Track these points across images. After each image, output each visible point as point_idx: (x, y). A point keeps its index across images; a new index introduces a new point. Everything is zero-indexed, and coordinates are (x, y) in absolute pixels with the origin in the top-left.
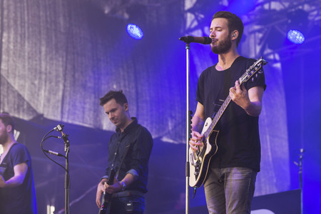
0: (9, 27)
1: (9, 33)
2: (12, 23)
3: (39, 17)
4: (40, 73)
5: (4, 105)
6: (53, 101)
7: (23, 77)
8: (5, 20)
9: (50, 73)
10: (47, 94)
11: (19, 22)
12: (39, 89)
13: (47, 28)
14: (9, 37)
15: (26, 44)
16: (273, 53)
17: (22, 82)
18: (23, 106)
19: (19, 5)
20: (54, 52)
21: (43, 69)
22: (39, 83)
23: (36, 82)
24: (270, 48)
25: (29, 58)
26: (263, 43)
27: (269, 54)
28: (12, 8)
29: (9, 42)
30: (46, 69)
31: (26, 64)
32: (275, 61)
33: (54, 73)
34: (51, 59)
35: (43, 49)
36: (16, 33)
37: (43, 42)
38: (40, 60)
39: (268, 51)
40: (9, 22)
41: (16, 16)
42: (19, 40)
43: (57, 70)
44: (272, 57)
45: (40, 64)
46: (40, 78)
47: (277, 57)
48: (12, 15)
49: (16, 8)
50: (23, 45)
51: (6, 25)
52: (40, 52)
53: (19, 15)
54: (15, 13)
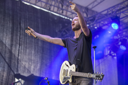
0: (22, 44)
1: (22, 46)
2: (23, 43)
3: (32, 41)
4: (32, 60)
5: (19, 71)
7: (26, 61)
8: (21, 42)
9: (35, 60)
10: (34, 67)
11: (25, 43)
12: (31, 65)
13: (35, 45)
14: (22, 48)
15: (27, 50)
17: (25, 63)
18: (25, 71)
19: (25, 37)
20: (37, 53)
21: (33, 59)
23: (30, 63)
25: (28, 55)
26: (110, 50)
27: (113, 54)
28: (23, 38)
29: (21, 49)
30: (34, 59)
31: (27, 57)
32: (114, 56)
34: (36, 55)
35: (33, 52)
36: (24, 46)
37: (33, 50)
38: (32, 56)
39: (112, 52)
40: (22, 43)
42: (25, 49)
43: (37, 59)
45: (32, 57)
46: (32, 62)
47: (115, 54)
49: (24, 38)
51: (21, 44)
52: (32, 53)
53: (25, 40)
54: (24, 40)
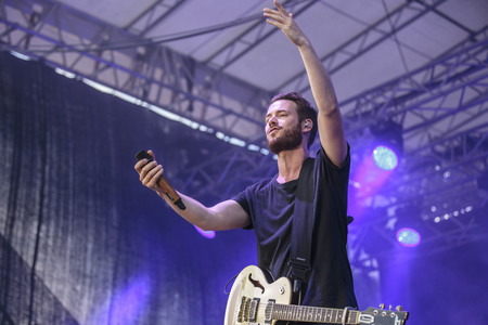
0: (49, 218)
1: (48, 226)
2: (53, 213)
3: (87, 207)
4: (85, 276)
5: (36, 316)
6: (98, 312)
7: (62, 281)
8: (45, 210)
9: (96, 276)
10: (91, 302)
11: (62, 213)
12: (82, 296)
13: (96, 221)
14: (48, 231)
15: (69, 240)
16: (371, 259)
17: (60, 287)
18: (59, 317)
19: (63, 192)
20: (103, 250)
21: (88, 272)
22: (82, 289)
23: (79, 288)
24: (366, 252)
25: (71, 257)
26: (357, 246)
27: (365, 260)
28: (54, 196)
29: (47, 236)
30: (92, 271)
31: (68, 264)
32: (372, 268)
33: (101, 277)
34: (99, 259)
35: (90, 246)
36: (57, 226)
37: (91, 238)
38: (85, 259)
39: (364, 256)
40: (49, 213)
41: (58, 206)
42: (60, 234)
43: (105, 273)
44: (368, 264)
45: (85, 266)
46: (84, 283)
47: (375, 263)
48: (54, 204)
49: (59, 195)
50: (64, 241)
51: (45, 215)
52: (86, 250)
53: (62, 204)
54: (58, 201)
